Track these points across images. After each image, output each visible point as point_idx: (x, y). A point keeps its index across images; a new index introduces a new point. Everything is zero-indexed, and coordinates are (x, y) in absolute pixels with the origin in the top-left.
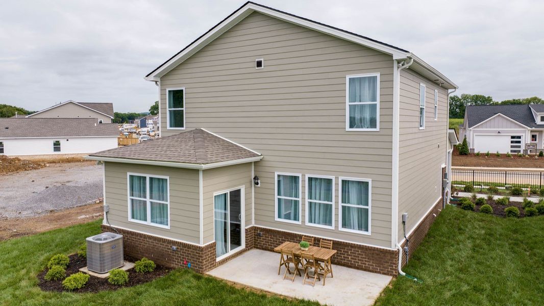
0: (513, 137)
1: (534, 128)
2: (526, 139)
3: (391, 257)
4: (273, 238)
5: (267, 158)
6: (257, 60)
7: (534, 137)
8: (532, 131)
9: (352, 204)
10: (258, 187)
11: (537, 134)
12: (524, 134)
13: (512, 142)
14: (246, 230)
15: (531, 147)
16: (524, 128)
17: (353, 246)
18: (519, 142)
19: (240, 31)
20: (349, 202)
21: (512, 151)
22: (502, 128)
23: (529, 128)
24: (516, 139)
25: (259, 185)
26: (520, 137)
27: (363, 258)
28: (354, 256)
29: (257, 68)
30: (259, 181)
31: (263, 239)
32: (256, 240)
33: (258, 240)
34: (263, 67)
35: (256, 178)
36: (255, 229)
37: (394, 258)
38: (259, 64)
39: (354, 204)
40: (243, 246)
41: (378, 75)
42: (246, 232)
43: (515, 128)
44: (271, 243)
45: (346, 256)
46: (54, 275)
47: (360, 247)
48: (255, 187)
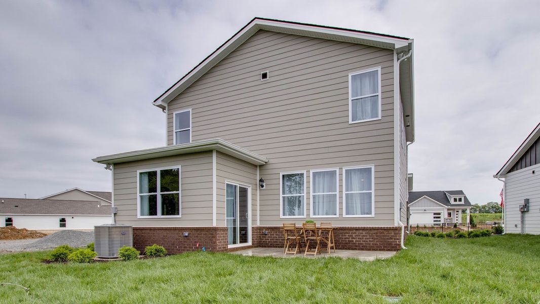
0: (435, 214)
1: (449, 207)
2: (444, 215)
3: (395, 234)
4: (278, 235)
5: (271, 161)
6: (262, 73)
7: (450, 214)
8: (448, 209)
9: (354, 191)
10: (264, 190)
11: (451, 212)
12: (443, 211)
13: (434, 218)
14: (253, 228)
15: (449, 220)
16: (443, 206)
17: (357, 229)
18: (439, 217)
19: (245, 50)
20: (351, 190)
21: (434, 225)
22: (427, 207)
23: (446, 207)
24: (437, 215)
25: (264, 188)
26: (439, 214)
27: (368, 239)
28: (358, 238)
29: (262, 80)
30: (264, 184)
31: (268, 237)
32: (261, 239)
33: (263, 239)
34: (268, 78)
35: (261, 181)
36: (261, 229)
37: (397, 234)
38: (264, 76)
39: (356, 191)
40: (250, 243)
41: (379, 69)
42: (252, 230)
43: (436, 207)
44: (276, 239)
45: (350, 239)
46: (58, 256)
47: (364, 229)
48: (260, 190)
